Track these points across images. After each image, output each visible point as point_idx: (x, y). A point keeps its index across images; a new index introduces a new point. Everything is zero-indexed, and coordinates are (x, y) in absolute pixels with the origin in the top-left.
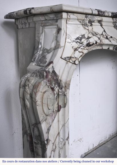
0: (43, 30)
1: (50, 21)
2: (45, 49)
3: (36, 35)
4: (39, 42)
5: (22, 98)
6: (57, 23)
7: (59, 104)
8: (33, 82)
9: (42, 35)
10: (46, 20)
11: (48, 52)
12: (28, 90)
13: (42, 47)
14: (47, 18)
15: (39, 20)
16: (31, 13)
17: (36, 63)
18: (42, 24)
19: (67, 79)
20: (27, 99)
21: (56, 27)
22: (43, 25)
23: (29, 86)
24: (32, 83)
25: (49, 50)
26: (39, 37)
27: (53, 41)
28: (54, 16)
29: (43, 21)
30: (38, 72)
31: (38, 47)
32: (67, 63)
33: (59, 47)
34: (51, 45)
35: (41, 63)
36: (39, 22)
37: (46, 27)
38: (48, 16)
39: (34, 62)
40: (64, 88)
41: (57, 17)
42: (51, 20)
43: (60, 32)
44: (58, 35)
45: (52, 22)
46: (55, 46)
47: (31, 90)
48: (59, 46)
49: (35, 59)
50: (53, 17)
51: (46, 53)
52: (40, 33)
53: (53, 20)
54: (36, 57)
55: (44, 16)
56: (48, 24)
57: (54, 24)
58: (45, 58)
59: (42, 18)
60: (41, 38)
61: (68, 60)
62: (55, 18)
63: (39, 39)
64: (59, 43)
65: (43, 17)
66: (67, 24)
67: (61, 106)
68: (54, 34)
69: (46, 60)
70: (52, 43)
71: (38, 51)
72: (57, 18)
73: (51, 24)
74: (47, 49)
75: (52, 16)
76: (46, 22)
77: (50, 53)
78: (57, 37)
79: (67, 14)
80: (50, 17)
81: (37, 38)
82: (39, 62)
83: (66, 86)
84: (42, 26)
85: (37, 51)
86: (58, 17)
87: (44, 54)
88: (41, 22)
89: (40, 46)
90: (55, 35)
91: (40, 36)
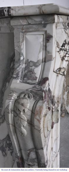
0: (23, 37)
1: (34, 26)
2: (31, 61)
3: (15, 44)
4: (20, 53)
5: (12, 124)
6: (45, 29)
7: (53, 122)
8: (30, 107)
9: (23, 44)
10: (29, 24)
11: (36, 65)
12: (24, 116)
13: (24, 59)
14: (30, 21)
15: (19, 24)
16: (11, 15)
17: (21, 80)
18: (23, 29)
19: (59, 94)
20: (23, 126)
21: (43, 33)
22: (24, 31)
23: (26, 112)
24: (28, 107)
25: (36, 63)
26: (19, 47)
27: (40, 52)
28: (42, 20)
29: (24, 25)
30: (31, 92)
31: (19, 59)
32: (57, 76)
33: (52, 59)
34: (38, 57)
35: (29, 79)
36: (19, 27)
37: (28, 34)
38: (32, 19)
39: (18, 79)
40: (56, 103)
41: (45, 21)
42: (36, 24)
43: (50, 41)
44: (47, 44)
45: (37, 27)
46: (44, 57)
47: (28, 116)
48: (52, 57)
49: (17, 74)
50: (40, 21)
51: (33, 67)
52: (21, 42)
53: (39, 24)
54: (19, 72)
55: (26, 19)
56: (31, 30)
57: (41, 30)
58: (33, 73)
59: (23, 22)
60: (22, 48)
61: (58, 72)
62: (43, 22)
63: (20, 49)
64: (50, 54)
65: (25, 21)
66: (56, 29)
67: (54, 122)
68: (40, 43)
69: (35, 76)
70: (39, 54)
71: (20, 65)
72: (46, 23)
73: (36, 30)
74: (34, 62)
75: (38, 19)
76: (29, 27)
77: (38, 66)
78: (46, 47)
79: (58, 17)
80: (35, 21)
81: (16, 48)
82: (25, 79)
83: (58, 102)
84: (22, 32)
85: (18, 65)
86: (47, 21)
87: (31, 68)
88: (22, 27)
89: (22, 58)
90: (42, 43)
91: (21, 45)
